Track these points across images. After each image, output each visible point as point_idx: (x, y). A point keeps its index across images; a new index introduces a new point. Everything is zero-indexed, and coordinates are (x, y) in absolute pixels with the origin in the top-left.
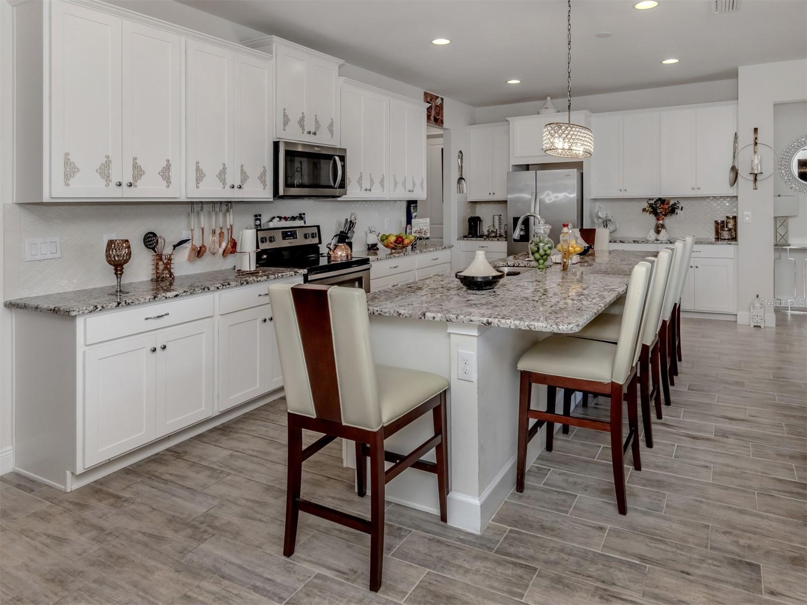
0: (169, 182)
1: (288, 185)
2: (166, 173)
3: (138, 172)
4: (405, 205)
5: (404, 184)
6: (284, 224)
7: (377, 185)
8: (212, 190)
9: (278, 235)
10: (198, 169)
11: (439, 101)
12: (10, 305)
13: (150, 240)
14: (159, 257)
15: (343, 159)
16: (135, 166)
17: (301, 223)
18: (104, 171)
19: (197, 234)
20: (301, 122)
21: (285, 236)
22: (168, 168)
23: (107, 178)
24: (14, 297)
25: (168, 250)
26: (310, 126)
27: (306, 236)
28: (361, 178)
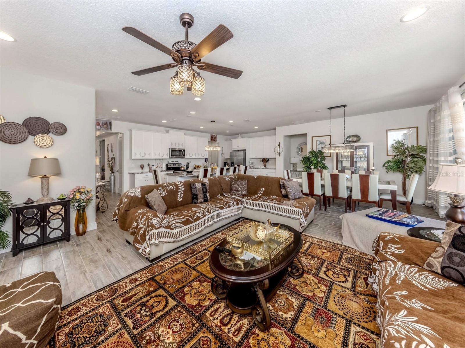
0: (150, 156)
1: (172, 156)
2: (150, 154)
3: (145, 154)
4: (205, 159)
5: (201, 155)
6: (173, 163)
7: (194, 155)
8: (157, 157)
9: (172, 165)
10: (155, 153)
11: (215, 136)
12: (129, 173)
13: (149, 165)
14: (150, 168)
15: (184, 151)
16: (145, 153)
17: (177, 163)
18: (140, 154)
19: (156, 164)
20: (175, 144)
21: (174, 165)
22: (150, 153)
23: (141, 155)
24: (129, 172)
25: (151, 167)
26: (177, 145)
27: (178, 165)
28: (190, 154)
